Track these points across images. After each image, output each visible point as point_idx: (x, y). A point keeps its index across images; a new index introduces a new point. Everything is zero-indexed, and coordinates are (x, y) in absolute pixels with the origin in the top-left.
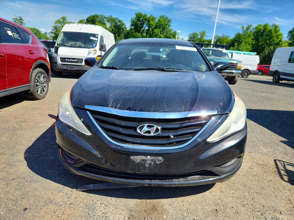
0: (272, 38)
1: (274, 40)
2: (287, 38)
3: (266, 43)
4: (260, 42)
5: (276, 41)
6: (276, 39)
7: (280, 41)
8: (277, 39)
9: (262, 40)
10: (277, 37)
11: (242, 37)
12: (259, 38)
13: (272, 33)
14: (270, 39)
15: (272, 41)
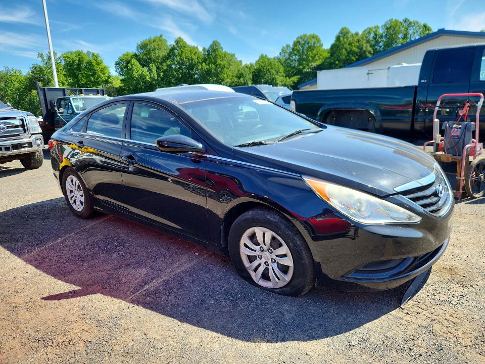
0: (96, 73)
1: (99, 77)
2: (116, 73)
3: (91, 81)
4: (81, 81)
5: (104, 78)
6: (101, 75)
7: (109, 77)
8: (104, 74)
9: (83, 76)
10: (103, 71)
11: (45, 72)
12: (77, 74)
13: (93, 65)
14: (93, 75)
15: (98, 78)
